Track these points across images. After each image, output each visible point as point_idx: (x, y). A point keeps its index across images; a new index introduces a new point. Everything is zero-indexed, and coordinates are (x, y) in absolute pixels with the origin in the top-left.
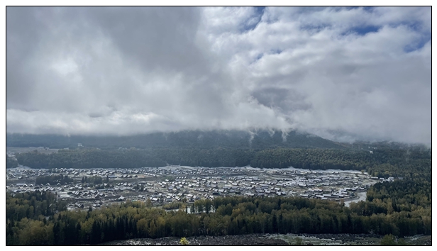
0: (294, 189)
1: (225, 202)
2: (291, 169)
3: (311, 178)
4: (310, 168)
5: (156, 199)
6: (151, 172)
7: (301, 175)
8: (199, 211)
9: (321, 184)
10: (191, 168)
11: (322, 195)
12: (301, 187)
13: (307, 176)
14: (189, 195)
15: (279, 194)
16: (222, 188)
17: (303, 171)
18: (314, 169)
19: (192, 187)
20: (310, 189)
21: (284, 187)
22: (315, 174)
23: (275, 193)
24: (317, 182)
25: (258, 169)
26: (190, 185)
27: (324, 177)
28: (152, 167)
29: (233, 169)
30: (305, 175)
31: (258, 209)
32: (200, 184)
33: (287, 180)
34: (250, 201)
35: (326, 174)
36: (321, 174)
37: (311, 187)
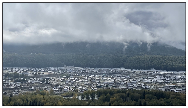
0: (155, 85)
1: (105, 93)
2: (153, 70)
3: (168, 77)
4: (167, 70)
5: (57, 90)
6: (53, 71)
7: (160, 75)
8: (87, 98)
9: (175, 81)
10: (81, 68)
11: (175, 89)
12: (160, 83)
13: (164, 76)
14: (80, 87)
15: (144, 87)
16: (103, 83)
17: (162, 72)
18: (170, 71)
19: (82, 81)
20: (166, 85)
21: (147, 83)
22: (171, 74)
23: (141, 87)
24: (172, 80)
25: (129, 70)
26: (80, 80)
27: (177, 76)
28: (54, 67)
29: (111, 70)
30: (163, 75)
31: (128, 98)
32: (87, 80)
33: (150, 78)
34: (123, 92)
35: (179, 74)
36: (175, 74)
37: (167, 83)
